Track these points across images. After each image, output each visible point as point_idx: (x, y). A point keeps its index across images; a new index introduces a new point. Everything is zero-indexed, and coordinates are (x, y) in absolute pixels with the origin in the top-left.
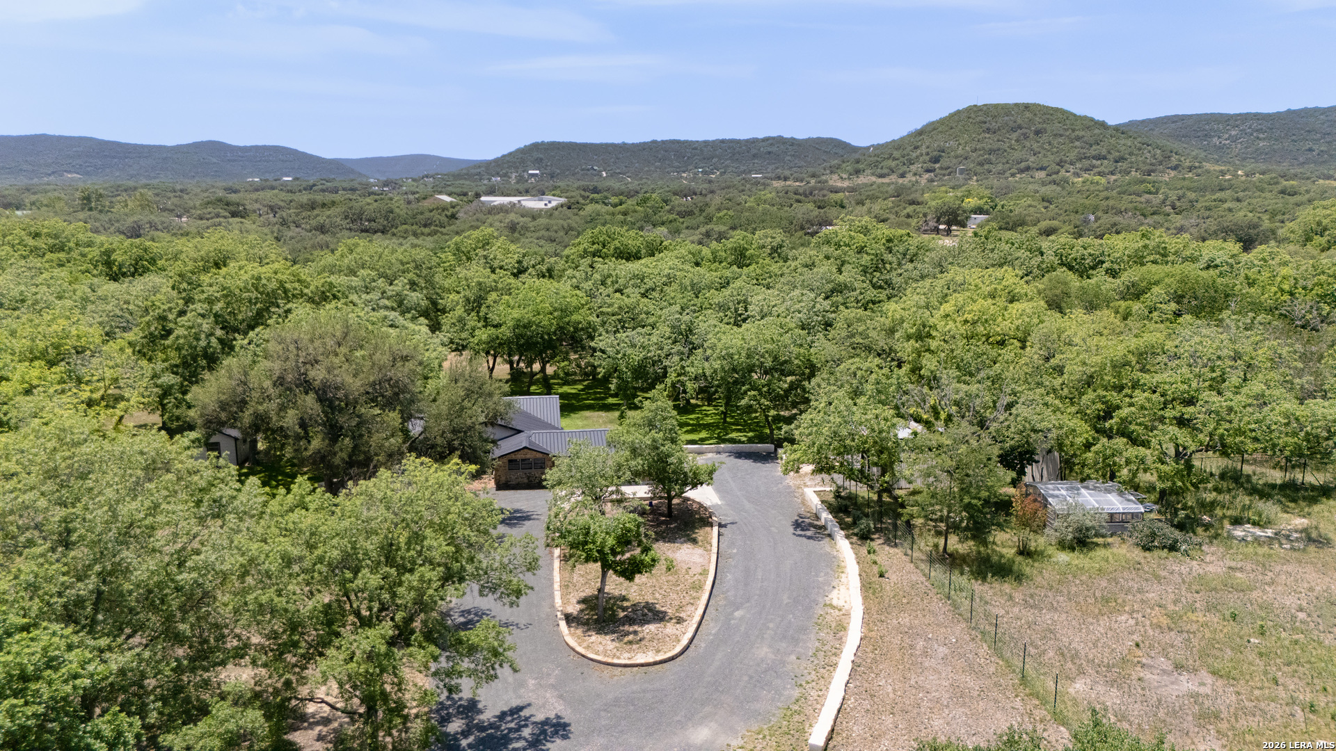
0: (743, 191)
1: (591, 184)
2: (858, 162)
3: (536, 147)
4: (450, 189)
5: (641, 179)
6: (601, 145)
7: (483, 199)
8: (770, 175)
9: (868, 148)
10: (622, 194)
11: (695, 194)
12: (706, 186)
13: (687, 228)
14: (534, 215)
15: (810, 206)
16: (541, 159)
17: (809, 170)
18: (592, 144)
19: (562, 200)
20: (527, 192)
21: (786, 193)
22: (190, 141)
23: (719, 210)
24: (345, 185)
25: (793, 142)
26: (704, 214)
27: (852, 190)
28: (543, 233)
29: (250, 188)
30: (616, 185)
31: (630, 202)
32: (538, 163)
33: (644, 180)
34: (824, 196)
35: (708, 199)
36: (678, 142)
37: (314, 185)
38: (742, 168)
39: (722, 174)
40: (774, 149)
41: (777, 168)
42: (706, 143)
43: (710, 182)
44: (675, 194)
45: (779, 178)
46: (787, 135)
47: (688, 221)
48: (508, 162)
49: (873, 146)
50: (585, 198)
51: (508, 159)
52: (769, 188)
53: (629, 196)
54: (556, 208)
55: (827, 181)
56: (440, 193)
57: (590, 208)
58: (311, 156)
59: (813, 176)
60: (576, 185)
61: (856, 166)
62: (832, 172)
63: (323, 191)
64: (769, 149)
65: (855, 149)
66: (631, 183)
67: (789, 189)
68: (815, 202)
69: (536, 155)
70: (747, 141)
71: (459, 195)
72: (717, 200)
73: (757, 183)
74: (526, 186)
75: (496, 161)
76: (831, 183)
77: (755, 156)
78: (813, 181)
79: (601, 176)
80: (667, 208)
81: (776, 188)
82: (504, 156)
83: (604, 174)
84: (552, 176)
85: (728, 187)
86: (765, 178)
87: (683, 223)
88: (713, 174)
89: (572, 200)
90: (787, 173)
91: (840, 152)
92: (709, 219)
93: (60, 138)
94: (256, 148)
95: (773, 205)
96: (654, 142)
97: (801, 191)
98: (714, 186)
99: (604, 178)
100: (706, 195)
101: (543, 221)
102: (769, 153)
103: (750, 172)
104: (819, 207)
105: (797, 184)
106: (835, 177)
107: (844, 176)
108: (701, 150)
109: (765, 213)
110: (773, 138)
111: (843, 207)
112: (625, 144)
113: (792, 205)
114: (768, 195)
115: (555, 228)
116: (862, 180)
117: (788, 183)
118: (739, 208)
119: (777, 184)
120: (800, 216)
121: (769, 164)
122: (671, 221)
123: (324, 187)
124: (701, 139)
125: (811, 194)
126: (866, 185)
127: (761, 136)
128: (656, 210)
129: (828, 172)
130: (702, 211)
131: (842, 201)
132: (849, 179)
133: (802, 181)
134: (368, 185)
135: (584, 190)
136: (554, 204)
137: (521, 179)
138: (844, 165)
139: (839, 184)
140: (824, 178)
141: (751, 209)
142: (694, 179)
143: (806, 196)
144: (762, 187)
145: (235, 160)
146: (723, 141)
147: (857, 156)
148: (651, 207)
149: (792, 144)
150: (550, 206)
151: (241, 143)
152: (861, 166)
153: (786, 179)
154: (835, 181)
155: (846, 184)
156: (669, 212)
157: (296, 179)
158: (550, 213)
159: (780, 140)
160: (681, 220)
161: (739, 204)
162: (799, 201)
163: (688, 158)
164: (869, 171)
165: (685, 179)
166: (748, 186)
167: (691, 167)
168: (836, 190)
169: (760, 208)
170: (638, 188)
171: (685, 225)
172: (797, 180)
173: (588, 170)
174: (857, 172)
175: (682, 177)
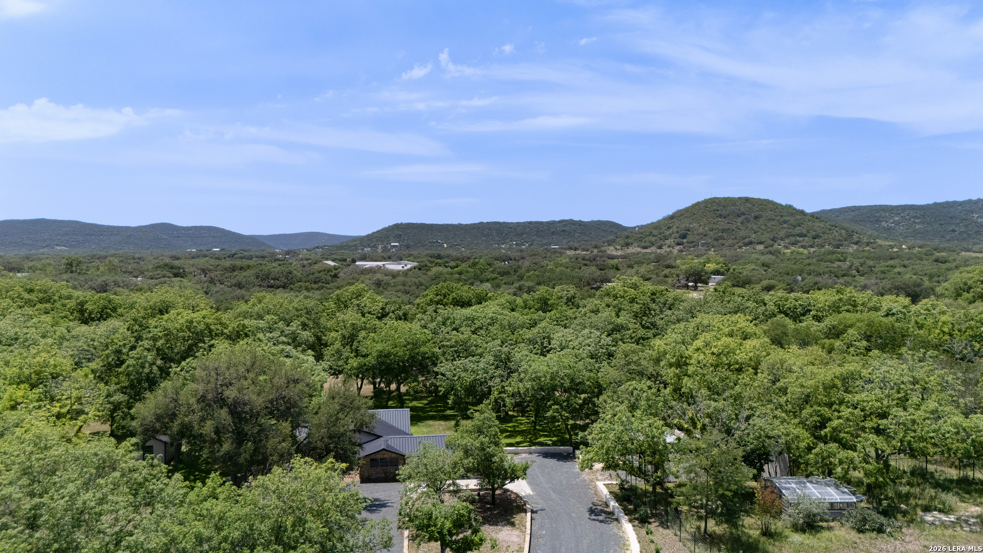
0: (545, 257)
1: (436, 253)
2: (627, 237)
3: (397, 227)
4: (334, 256)
5: (472, 249)
6: (444, 225)
7: (358, 263)
8: (564, 246)
9: (635, 228)
10: (458, 259)
11: (511, 260)
12: (518, 254)
13: (505, 284)
14: (394, 275)
15: (594, 268)
16: (400, 235)
17: (593, 243)
18: (436, 225)
19: (415, 264)
20: (389, 258)
21: (577, 259)
22: (148, 223)
23: (528, 271)
24: (257, 254)
25: (580, 224)
26: (518, 274)
27: (624, 257)
28: (402, 288)
29: (189, 256)
30: (454, 253)
31: (464, 265)
32: (398, 238)
33: (474, 250)
34: (604, 261)
35: (520, 263)
36: (498, 223)
37: (235, 254)
38: (544, 241)
39: (530, 245)
40: (567, 228)
41: (570, 242)
42: (518, 224)
43: (521, 251)
44: (496, 259)
45: (571, 249)
46: (576, 218)
47: (505, 279)
48: (377, 237)
49: (638, 226)
50: (431, 262)
51: (376, 235)
52: (564, 256)
53: (463, 261)
54: (410, 270)
55: (605, 251)
56: (327, 259)
57: (435, 270)
58: (234, 234)
59: (596, 247)
60: (425, 254)
61: (626, 240)
62: (609, 245)
63: (242, 258)
64: (564, 228)
65: (625, 229)
66: (464, 251)
67: (578, 256)
68: (597, 266)
69: (396, 232)
70: (548, 222)
71: (340, 261)
72: (527, 263)
73: (555, 251)
74: (389, 254)
75: (368, 236)
76: (609, 252)
77: (553, 233)
78: (595, 251)
79: (443, 247)
80: (491, 269)
81: (569, 255)
82: (374, 233)
83: (445, 245)
84: (408, 247)
85: (535, 255)
86: (561, 248)
88: (523, 245)
89: (422, 264)
90: (577, 245)
91: (614, 230)
92: (521, 278)
93: (55, 221)
94: (196, 228)
95: (567, 268)
96: (481, 223)
97: (587, 257)
98: (524, 254)
99: (445, 248)
100: (518, 260)
101: (401, 279)
102: (564, 231)
103: (550, 244)
104: (601, 270)
105: (584, 252)
106: (611, 248)
107: (618, 247)
108: (515, 229)
109: (562, 273)
110: (566, 221)
111: (618, 269)
112: (460, 225)
113: (581, 268)
114: (565, 261)
115: (409, 284)
116: (631, 250)
117: (577, 252)
118: (542, 269)
119: (570, 253)
120: (587, 275)
121: (564, 238)
122: (493, 279)
123: (242, 255)
124: (515, 221)
125: (594, 260)
126: (634, 254)
127: (557, 219)
128: (483, 271)
129: (606, 244)
130: (516, 271)
131: (617, 265)
132: (622, 249)
133: (588, 251)
134: (274, 254)
135: (431, 257)
136: (409, 266)
137: (385, 249)
138: (618, 240)
139: (615, 253)
140: (604, 248)
141: (551, 270)
142: (510, 249)
143: (591, 261)
144: (559, 255)
145: (179, 237)
146: (530, 223)
147: (626, 233)
148: (479, 269)
149: (580, 225)
150: (406, 268)
151: (185, 225)
152: (630, 241)
153: (576, 249)
154: (611, 251)
155: (619, 253)
156: (492, 272)
157: (222, 250)
158: (406, 273)
159: (571, 222)
160: (501, 278)
161: (543, 267)
162: (586, 265)
163: (506, 234)
164: (635, 244)
165: (504, 249)
166: (549, 254)
167: (507, 241)
168: (612, 257)
169: (558, 270)
170: (470, 255)
171: (503, 281)
172: (584, 250)
173: (434, 243)
174: (627, 245)
175: (501, 248)
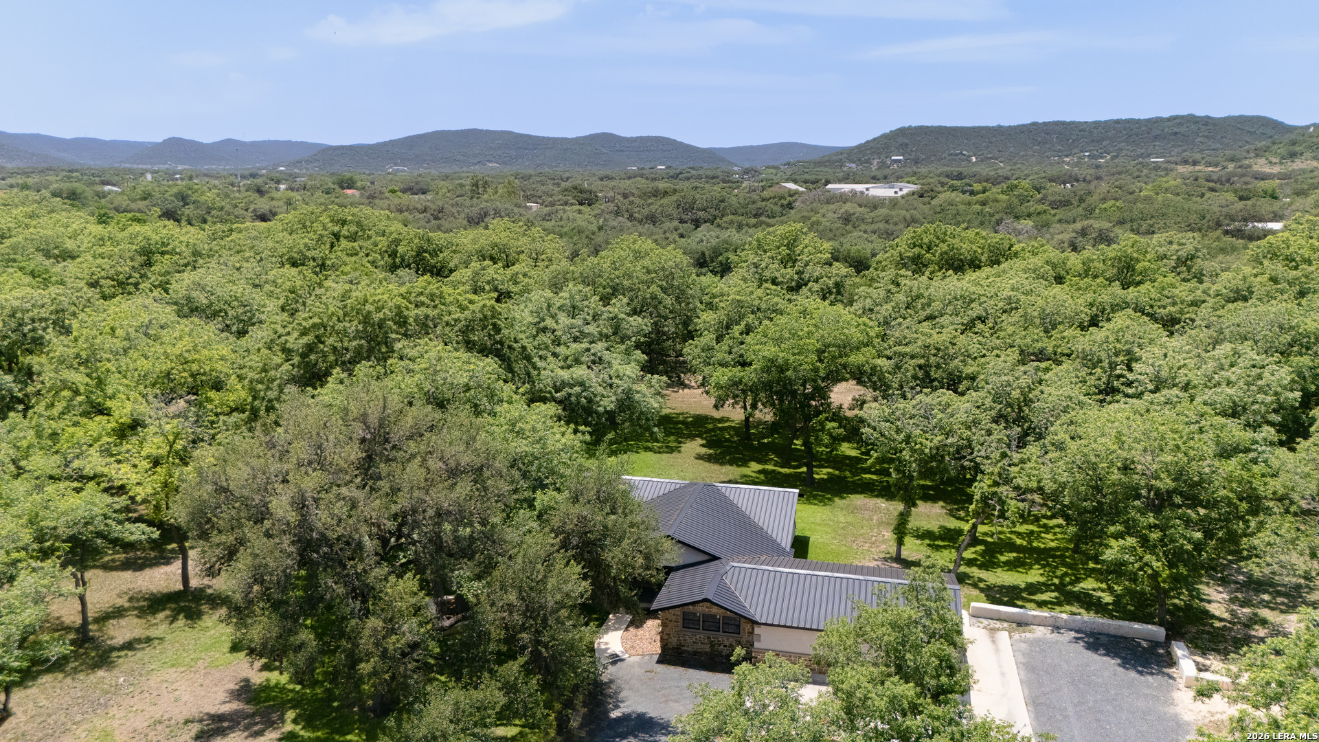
0: (1138, 177)
1: (955, 169)
2: (1294, 143)
3: (902, 131)
4: (806, 176)
5: (1015, 164)
6: (973, 128)
7: (829, 186)
8: (1174, 159)
9: (1308, 127)
10: (987, 180)
11: (1077, 180)
12: (1092, 171)
13: (1060, 221)
14: (875, 204)
15: (1230, 196)
16: (907, 144)
17: (1227, 153)
18: (963, 128)
19: (914, 187)
20: (874, 179)
21: (1196, 180)
22: (587, 134)
23: (1104, 200)
24: (709, 173)
25: (1207, 121)
26: (1083, 205)
27: (1282, 176)
28: (882, 225)
29: (624, 176)
30: (984, 170)
31: (994, 190)
32: (903, 148)
33: (1018, 166)
34: (1246, 183)
35: (1092, 187)
36: (1063, 123)
37: (681, 173)
38: (1139, 151)
39: (1112, 158)
40: (1182, 129)
41: (1184, 151)
42: (1097, 124)
43: (1098, 167)
44: (1051, 180)
45: (1186, 162)
46: (1200, 113)
47: (1061, 213)
48: (872, 148)
49: (1314, 125)
50: (943, 184)
51: (871, 145)
52: (1173, 174)
53: (995, 183)
54: (908, 195)
55: (1250, 166)
56: (787, 181)
57: (944, 196)
58: (688, 146)
59: (1232, 160)
60: (938, 172)
61: (1291, 148)
62: (1257, 156)
63: (688, 179)
64: (1175, 130)
65: (1289, 129)
66: (1003, 168)
67: (1199, 174)
68: (1235, 191)
69: (901, 140)
70: (1148, 121)
71: (806, 182)
72: (1104, 187)
73: (1157, 167)
74: (886, 172)
75: (859, 147)
76: (1255, 168)
77: (1156, 138)
78: (1231, 167)
79: (970, 161)
80: (1039, 196)
81: (1182, 174)
82: (868, 142)
83: (974, 159)
84: (916, 162)
85: (1120, 173)
86: (1168, 162)
87: (1054, 215)
88: (1102, 158)
89: (926, 188)
90: (1198, 156)
91: (1269, 132)
92: (1090, 212)
93: (488, 132)
94: (641, 138)
95: (1178, 194)
96: (1035, 124)
97: (1215, 177)
98: (1101, 172)
99: (974, 164)
100: (1089, 182)
101: (882, 211)
102: (1176, 134)
103: (1149, 156)
104: (1241, 198)
105: (1210, 169)
106: (1262, 161)
107: (1274, 160)
108: (1090, 132)
109: (1166, 204)
110: (1183, 117)
111: (1276, 198)
112: (1000, 127)
113: (1202, 195)
114: (1172, 182)
115: (895, 219)
116: (1298, 165)
117: (1197, 168)
118: (1130, 197)
119: (1182, 169)
120: (1217, 209)
121: (1173, 146)
122: (1039, 213)
123: (689, 175)
124: (1090, 119)
125: (1228, 180)
126: (1304, 171)
127: (1166, 115)
128: (1023, 200)
129: (1252, 155)
130: (1081, 200)
131: (1274, 191)
132: (1281, 163)
133: (1216, 166)
134: (729, 174)
135: (947, 176)
136: (905, 191)
137: (883, 165)
138: (1275, 147)
139: (1267, 170)
140: (1247, 162)
141: (1148, 199)
142: (1077, 164)
143: (1222, 184)
144: (1163, 173)
145: (622, 151)
146: (1118, 122)
147: (1293, 137)
148: (1018, 196)
149: (1206, 124)
150: (900, 193)
151: (628, 135)
152: (1298, 149)
153: (1195, 163)
154: (1260, 165)
155: (1276, 170)
156: (1041, 201)
157: (669, 167)
158: (894, 203)
159: (1192, 119)
160: (1053, 212)
161: (1131, 193)
162: (1213, 190)
163: (1074, 141)
164: (1308, 155)
165: (1067, 165)
166: (1145, 171)
167: (1076, 151)
168: (1263, 177)
169: (1160, 198)
170: (1009, 174)
171: (1057, 218)
172: (1210, 164)
173: (957, 155)
174: (1293, 155)
175: (1063, 162)
